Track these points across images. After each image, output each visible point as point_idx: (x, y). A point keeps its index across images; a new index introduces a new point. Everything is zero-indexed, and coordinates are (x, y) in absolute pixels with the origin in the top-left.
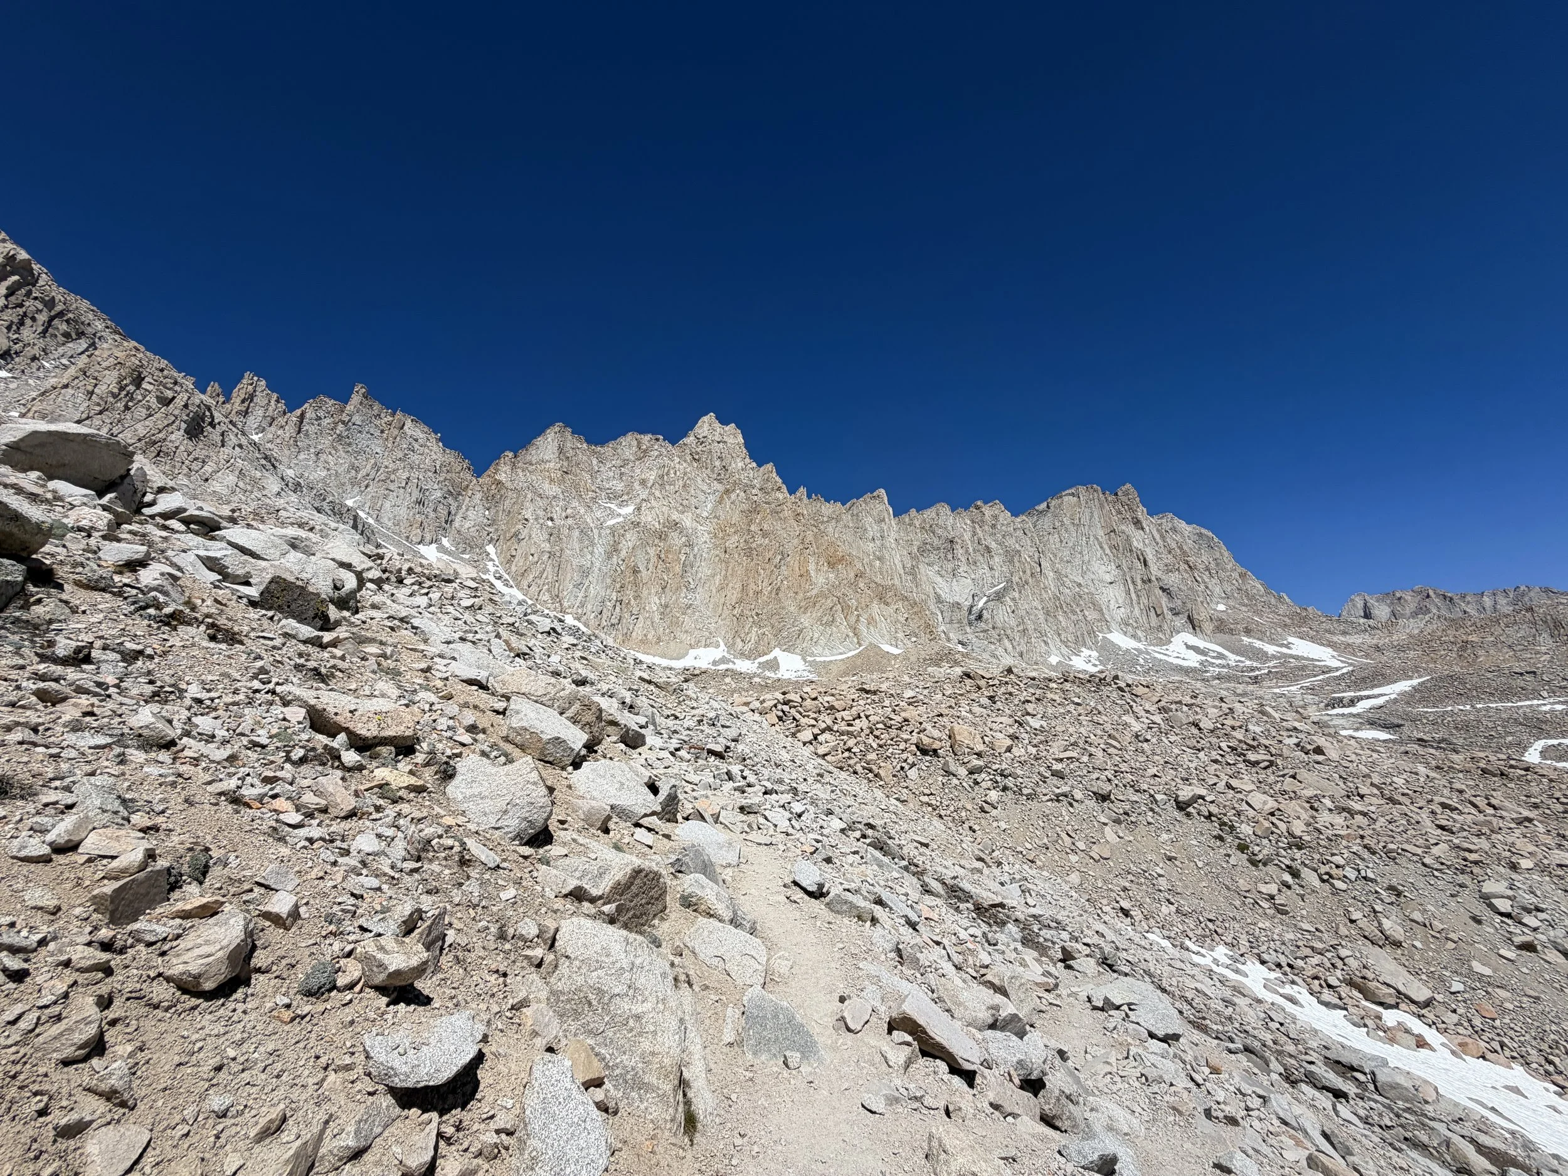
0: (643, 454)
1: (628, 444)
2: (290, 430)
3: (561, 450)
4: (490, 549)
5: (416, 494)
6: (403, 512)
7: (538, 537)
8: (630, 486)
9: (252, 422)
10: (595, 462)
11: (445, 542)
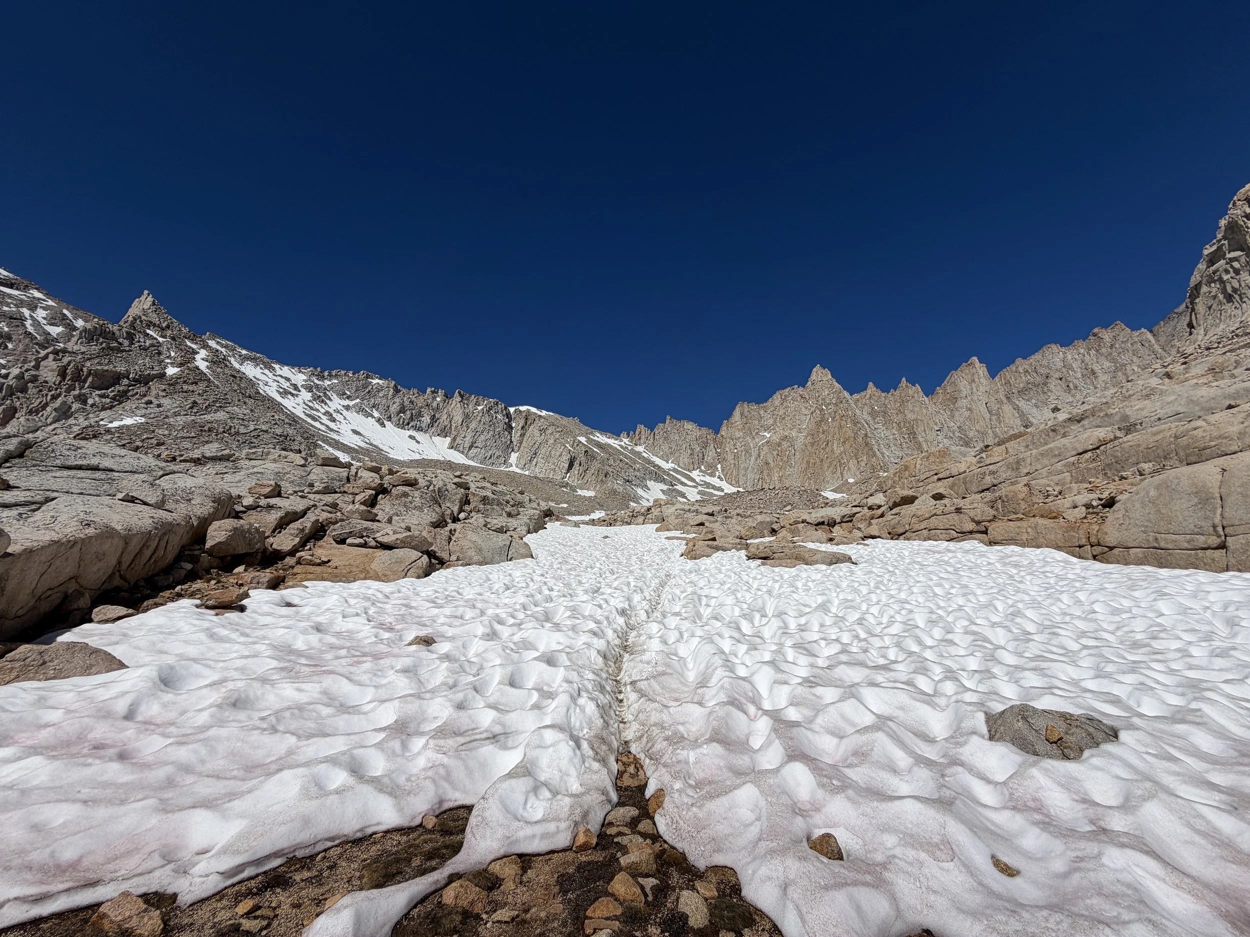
0: (784, 400)
1: (777, 399)
2: (652, 440)
3: (742, 414)
4: (719, 466)
5: (689, 451)
6: (686, 460)
7: (730, 457)
8: (775, 421)
9: (642, 441)
10: (762, 412)
11: (703, 468)
